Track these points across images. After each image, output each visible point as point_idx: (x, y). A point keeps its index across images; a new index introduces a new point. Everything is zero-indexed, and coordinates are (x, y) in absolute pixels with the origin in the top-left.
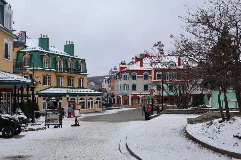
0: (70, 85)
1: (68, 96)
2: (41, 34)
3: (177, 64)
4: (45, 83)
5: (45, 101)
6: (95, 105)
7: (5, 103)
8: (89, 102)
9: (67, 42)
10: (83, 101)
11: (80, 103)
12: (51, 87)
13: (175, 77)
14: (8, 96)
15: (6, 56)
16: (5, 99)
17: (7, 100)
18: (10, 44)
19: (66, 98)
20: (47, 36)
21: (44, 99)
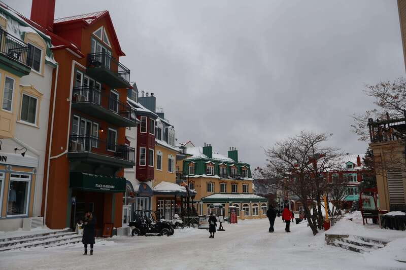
0: (234, 190)
1: (230, 202)
2: (205, 143)
3: (356, 164)
4: (209, 190)
5: (209, 208)
6: (260, 212)
7: (162, 210)
8: (254, 209)
9: (230, 148)
10: (247, 207)
11: (244, 209)
12: (215, 194)
13: (355, 179)
14: (165, 204)
15: (170, 170)
16: (162, 206)
17: (165, 208)
18: (173, 158)
19: (229, 204)
20: (210, 145)
21: (208, 205)
